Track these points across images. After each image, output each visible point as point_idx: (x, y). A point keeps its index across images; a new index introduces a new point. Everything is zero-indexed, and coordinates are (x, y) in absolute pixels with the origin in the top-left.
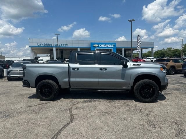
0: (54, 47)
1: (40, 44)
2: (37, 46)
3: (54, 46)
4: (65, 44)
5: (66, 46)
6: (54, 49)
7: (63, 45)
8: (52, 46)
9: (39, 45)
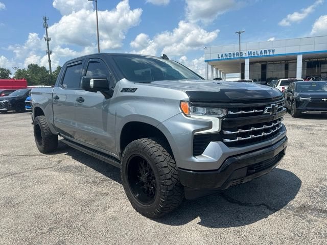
0: (247, 58)
1: (222, 56)
2: (218, 58)
3: (247, 56)
4: (269, 51)
5: (271, 53)
6: (247, 62)
7: (265, 52)
8: (244, 56)
9: (220, 56)
